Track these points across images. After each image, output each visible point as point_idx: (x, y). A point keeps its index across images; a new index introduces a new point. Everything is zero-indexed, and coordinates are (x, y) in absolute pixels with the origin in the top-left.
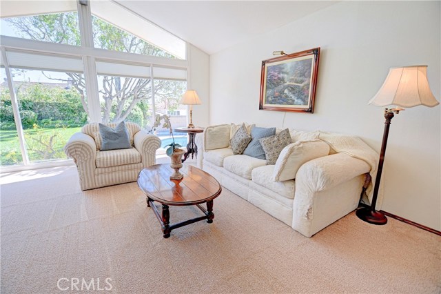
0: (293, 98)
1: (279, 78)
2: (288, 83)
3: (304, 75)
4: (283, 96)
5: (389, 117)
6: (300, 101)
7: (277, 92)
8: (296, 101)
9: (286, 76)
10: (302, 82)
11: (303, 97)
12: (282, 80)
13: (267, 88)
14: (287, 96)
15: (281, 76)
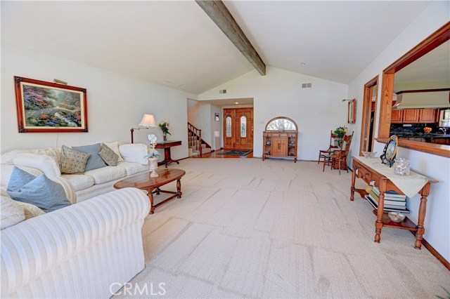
0: (66, 120)
1: (45, 101)
2: (58, 108)
3: (74, 104)
4: (54, 119)
5: (132, 131)
6: (73, 124)
7: (43, 114)
8: (69, 123)
9: (54, 100)
10: (73, 109)
11: (76, 120)
12: (51, 104)
13: (27, 109)
14: (58, 119)
15: (48, 99)
